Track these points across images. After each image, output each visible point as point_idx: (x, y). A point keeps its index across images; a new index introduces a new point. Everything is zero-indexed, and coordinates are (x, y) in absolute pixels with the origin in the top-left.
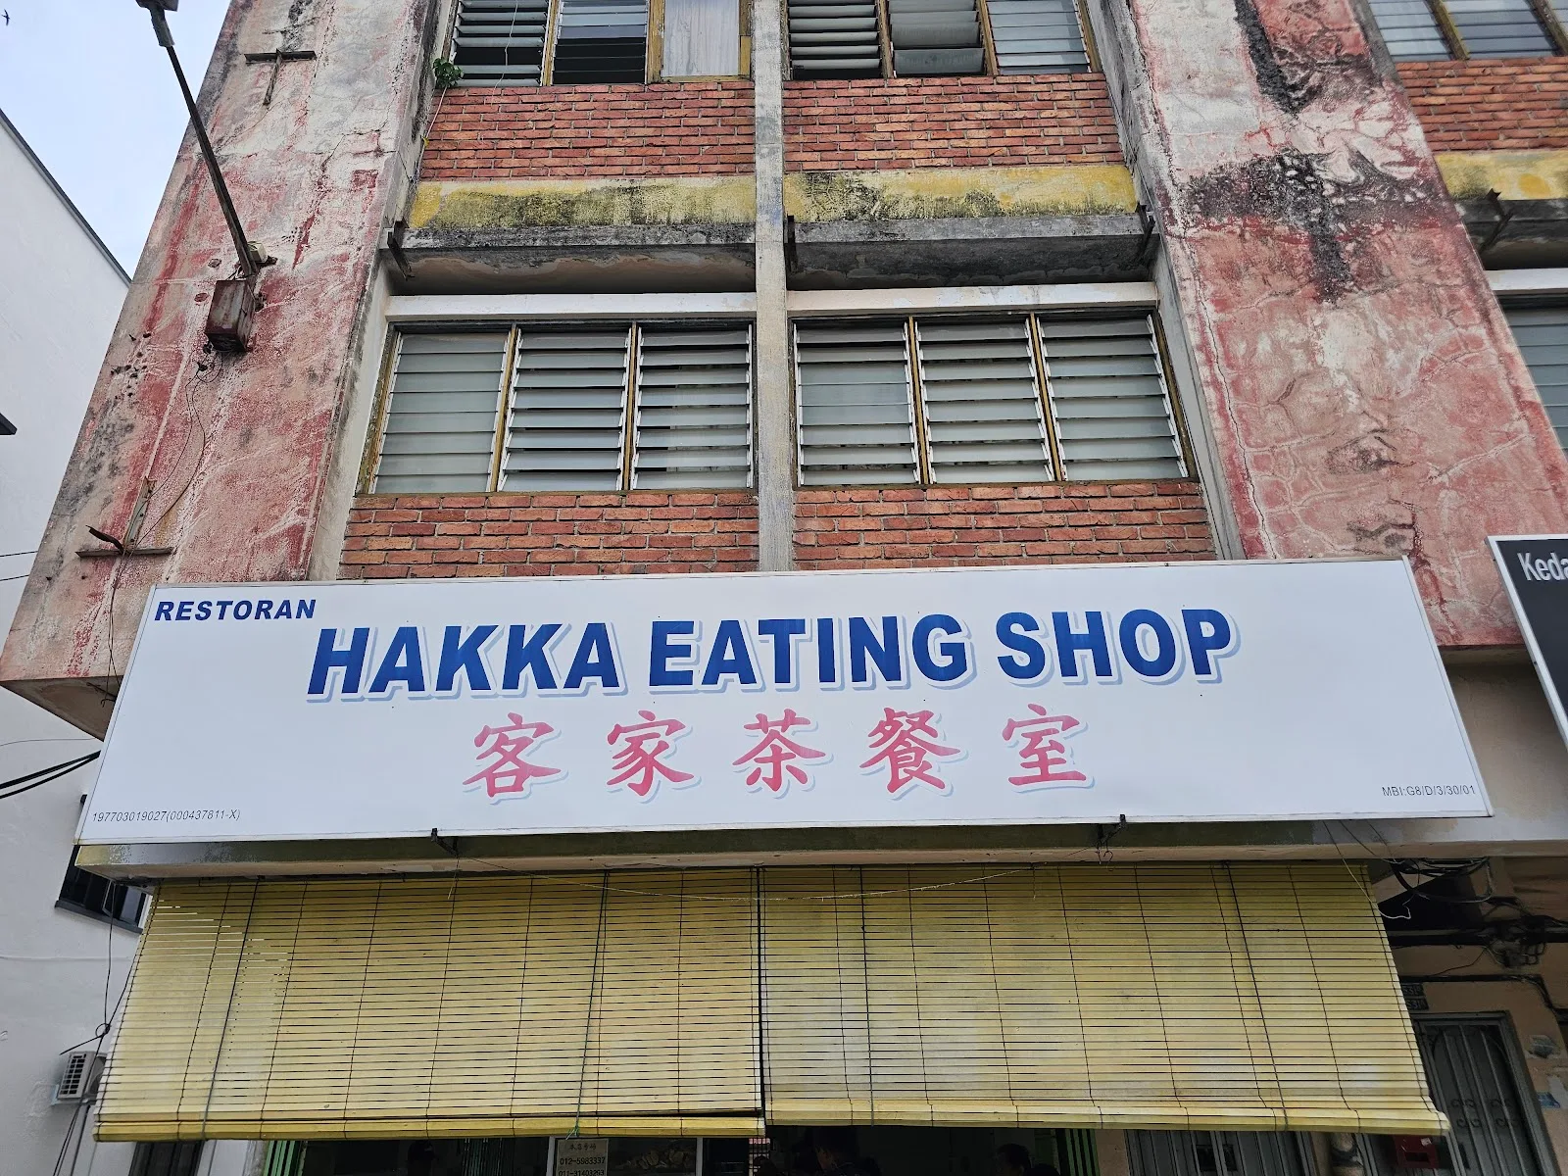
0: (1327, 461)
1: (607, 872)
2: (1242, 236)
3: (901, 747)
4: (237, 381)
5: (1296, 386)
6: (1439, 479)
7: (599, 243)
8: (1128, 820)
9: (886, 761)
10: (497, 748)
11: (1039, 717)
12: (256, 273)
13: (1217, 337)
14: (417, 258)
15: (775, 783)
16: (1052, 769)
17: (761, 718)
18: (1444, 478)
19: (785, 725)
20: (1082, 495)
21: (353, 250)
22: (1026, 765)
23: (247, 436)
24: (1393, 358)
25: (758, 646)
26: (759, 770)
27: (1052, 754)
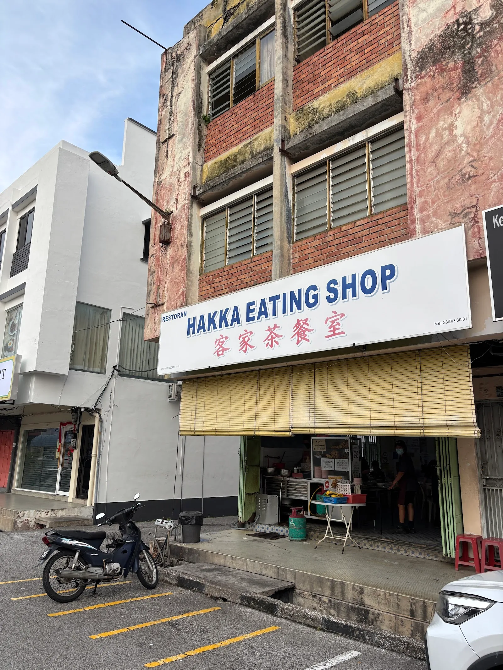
0: (447, 185)
1: (259, 370)
2: (433, 77)
3: (300, 331)
4: (170, 251)
5: (442, 150)
6: (494, 178)
7: (237, 174)
8: (356, 345)
9: (296, 336)
10: (219, 344)
11: (335, 315)
12: (169, 217)
13: (414, 137)
14: (201, 196)
15: (272, 346)
16: (337, 332)
17: (269, 327)
18: (496, 177)
19: (274, 328)
20: (376, 219)
21: (186, 201)
22: (330, 331)
23: (173, 268)
24: (487, 118)
25: (269, 305)
26: (268, 343)
27: (337, 327)
